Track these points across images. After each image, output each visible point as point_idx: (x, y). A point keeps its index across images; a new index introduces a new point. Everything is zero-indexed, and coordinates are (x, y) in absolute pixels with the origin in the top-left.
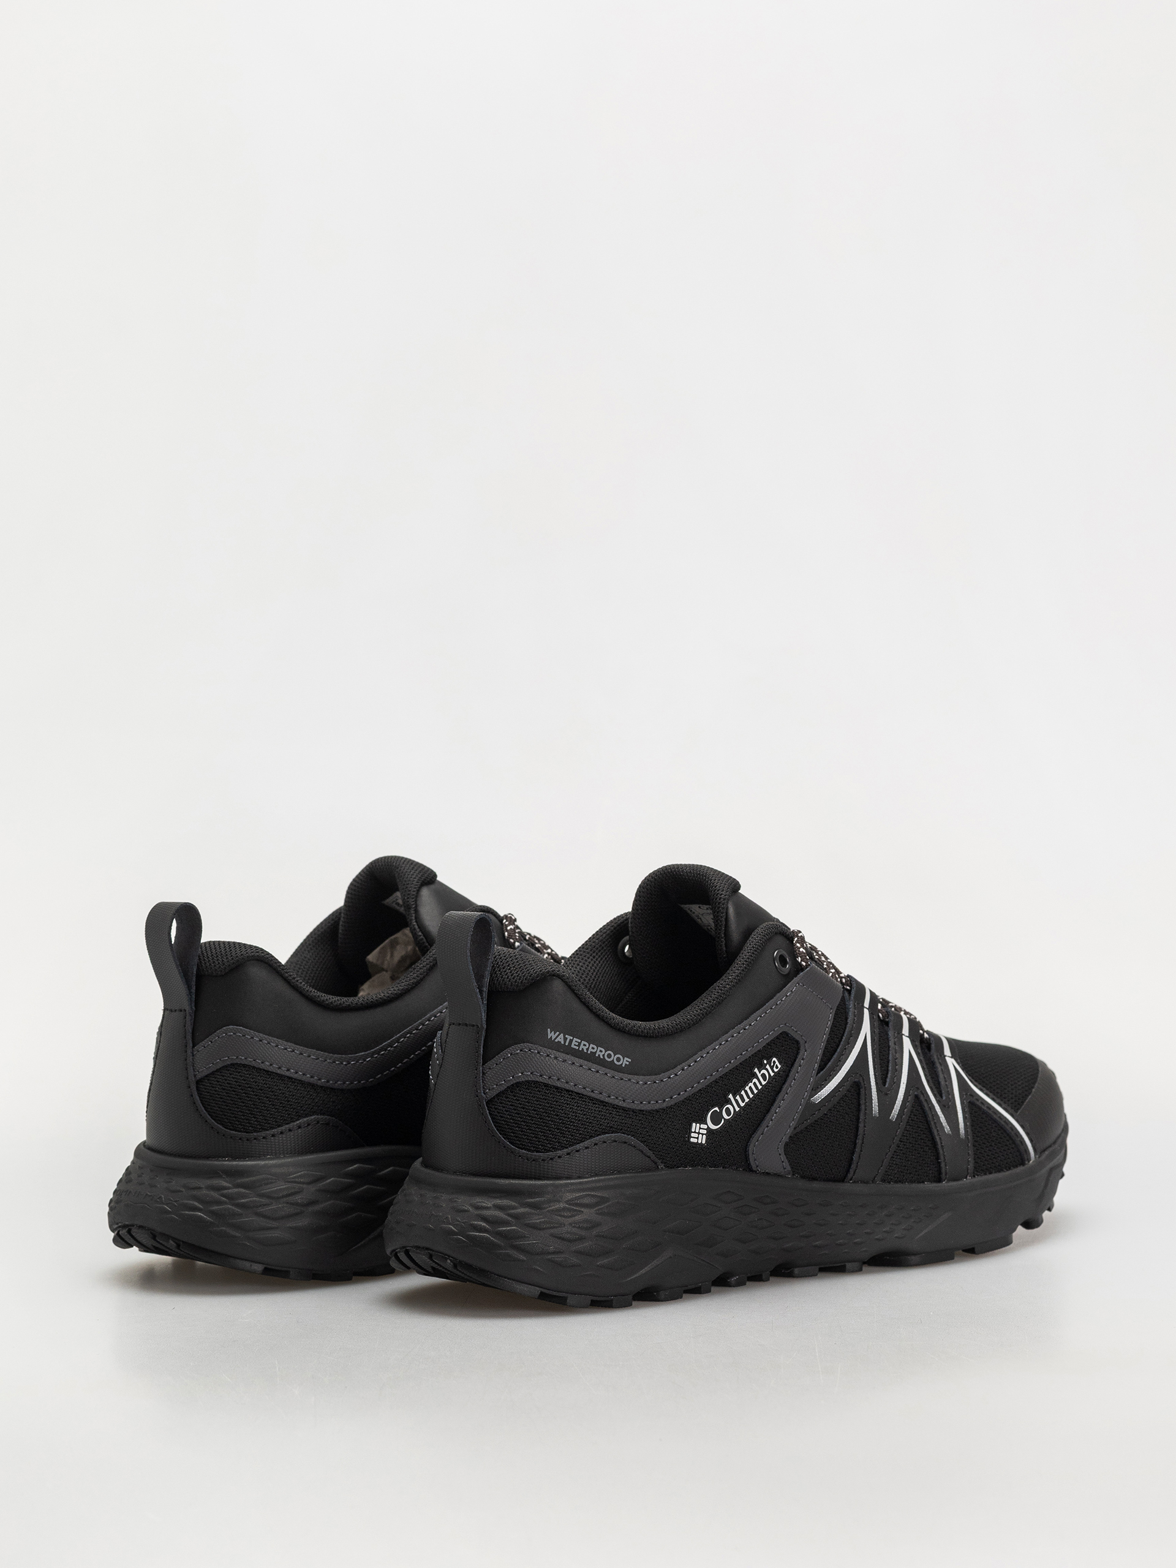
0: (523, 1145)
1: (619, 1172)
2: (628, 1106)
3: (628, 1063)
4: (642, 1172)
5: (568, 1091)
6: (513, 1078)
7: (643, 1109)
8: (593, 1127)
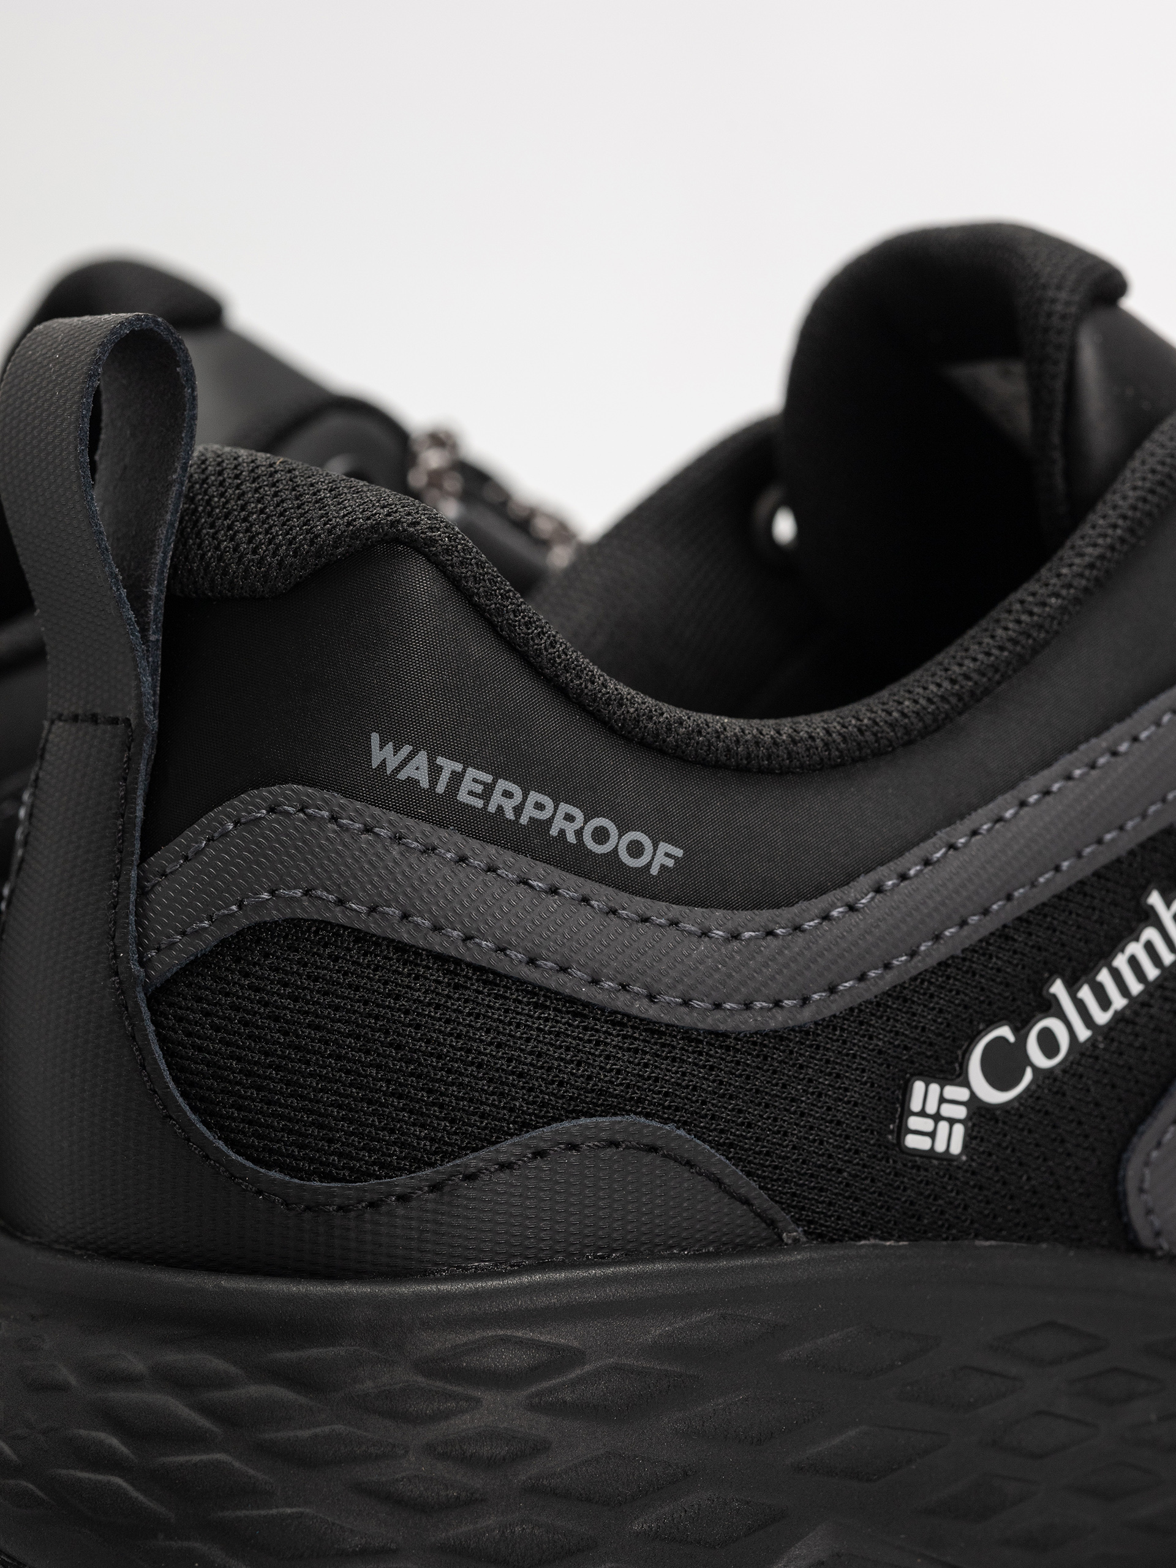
0: (271, 1151)
1: (632, 1256)
2: (666, 1018)
3: (670, 863)
4: (717, 1255)
5: (441, 958)
6: (240, 907)
7: (722, 1027)
8: (531, 1090)
